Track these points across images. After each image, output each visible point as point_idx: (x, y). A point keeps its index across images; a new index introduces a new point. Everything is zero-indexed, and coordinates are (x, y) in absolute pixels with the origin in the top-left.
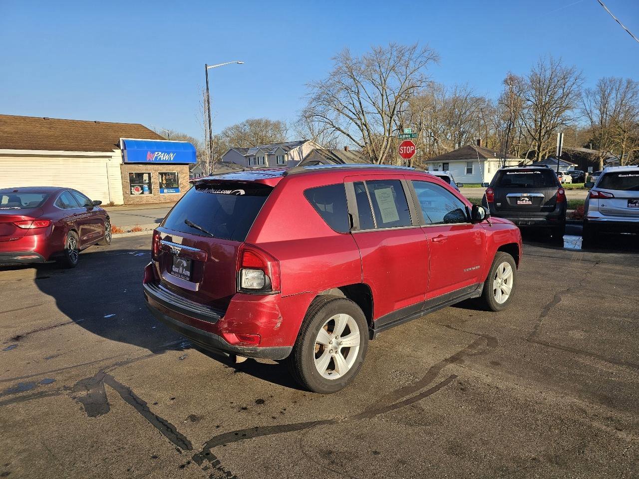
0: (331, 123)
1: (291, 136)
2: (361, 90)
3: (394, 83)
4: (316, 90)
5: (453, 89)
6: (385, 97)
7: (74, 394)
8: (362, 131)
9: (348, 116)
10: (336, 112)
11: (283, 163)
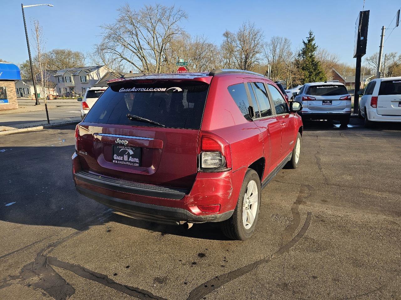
0: (119, 54)
1: (88, 63)
2: (139, 33)
3: (161, 30)
4: (108, 31)
5: (196, 37)
6: (155, 39)
7: (27, 281)
8: (142, 60)
9: (132, 51)
10: (123, 47)
11: (86, 81)
